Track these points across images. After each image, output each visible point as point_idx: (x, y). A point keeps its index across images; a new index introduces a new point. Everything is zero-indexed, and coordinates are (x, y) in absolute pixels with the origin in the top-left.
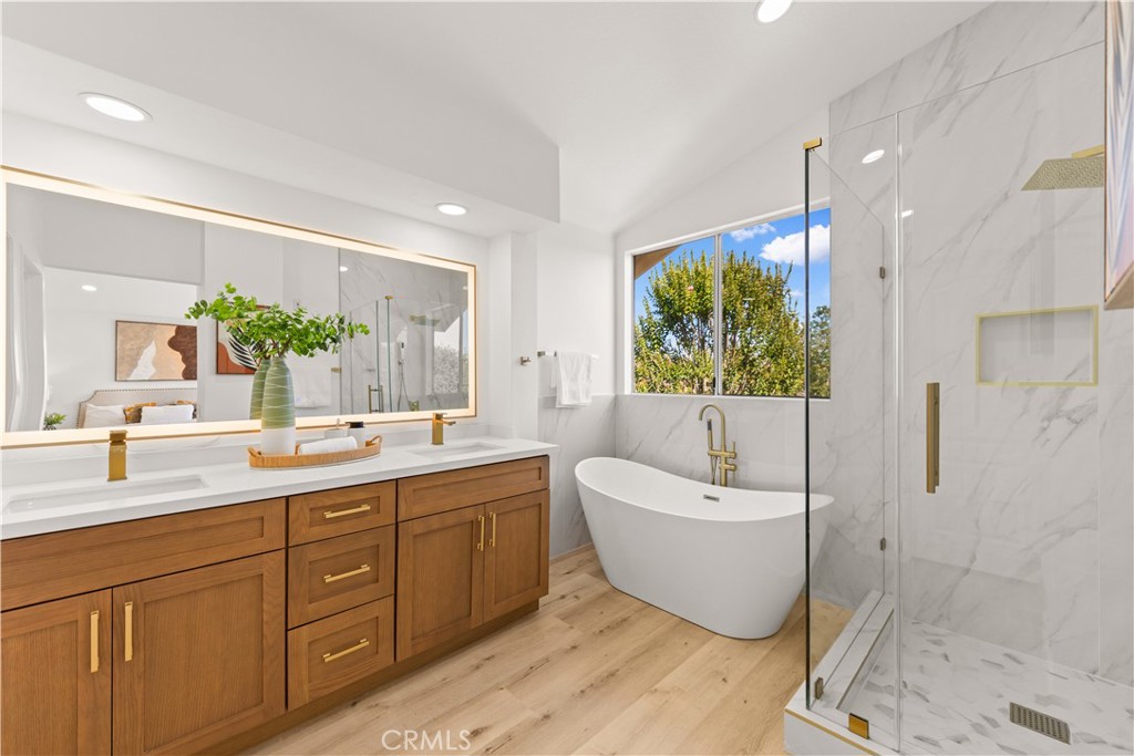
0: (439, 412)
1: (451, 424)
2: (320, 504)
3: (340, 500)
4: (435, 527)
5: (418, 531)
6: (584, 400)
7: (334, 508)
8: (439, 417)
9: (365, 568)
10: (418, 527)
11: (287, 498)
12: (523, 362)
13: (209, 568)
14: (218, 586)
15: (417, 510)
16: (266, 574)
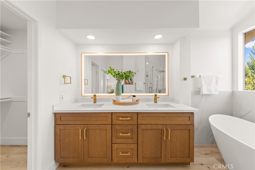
0: (156, 94)
1: (158, 98)
2: (119, 116)
3: (123, 115)
4: (149, 128)
5: (144, 128)
6: (214, 92)
7: (122, 117)
8: (156, 95)
9: (129, 134)
10: (144, 127)
11: (112, 113)
12: (185, 79)
13: (98, 125)
14: (100, 129)
15: (143, 122)
16: (108, 129)
